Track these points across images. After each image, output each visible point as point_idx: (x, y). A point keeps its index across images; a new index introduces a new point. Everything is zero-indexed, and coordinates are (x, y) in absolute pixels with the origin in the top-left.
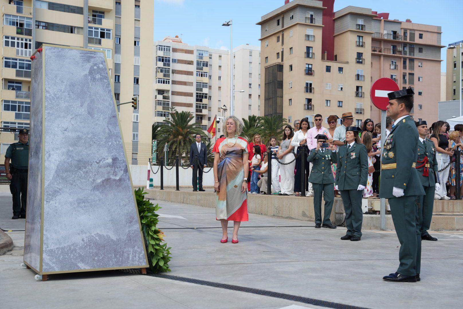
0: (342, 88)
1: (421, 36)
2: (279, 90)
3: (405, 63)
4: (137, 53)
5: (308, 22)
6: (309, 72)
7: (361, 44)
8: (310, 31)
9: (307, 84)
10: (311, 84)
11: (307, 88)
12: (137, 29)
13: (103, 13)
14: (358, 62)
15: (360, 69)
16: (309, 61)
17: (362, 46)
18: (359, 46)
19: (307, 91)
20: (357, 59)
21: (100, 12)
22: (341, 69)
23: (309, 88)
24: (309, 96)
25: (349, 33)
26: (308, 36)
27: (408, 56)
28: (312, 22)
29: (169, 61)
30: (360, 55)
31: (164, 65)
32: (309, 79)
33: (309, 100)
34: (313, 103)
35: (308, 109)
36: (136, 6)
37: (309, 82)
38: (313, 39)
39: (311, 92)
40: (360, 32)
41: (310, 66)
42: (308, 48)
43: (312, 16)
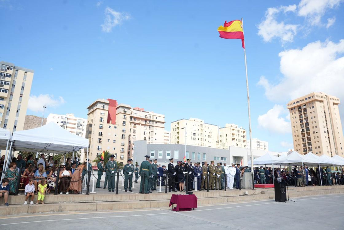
0: (115, 135)
1: (156, 118)
2: (90, 135)
3: (150, 127)
4: (17, 116)
5: (102, 108)
6: (101, 127)
7: (125, 118)
8: (103, 112)
9: (100, 132)
10: (101, 133)
11: (99, 134)
12: (19, 106)
13: (3, 98)
14: (124, 125)
15: (124, 128)
16: (101, 123)
17: (125, 119)
18: (124, 119)
19: (99, 135)
20: (123, 124)
21: (2, 98)
22: (115, 127)
23: (101, 134)
24: (100, 137)
25: (120, 114)
26: (102, 113)
27: (151, 125)
28: (104, 108)
29: (65, 123)
30: (124, 123)
31: (63, 124)
32: (101, 131)
33: (100, 139)
34: (102, 140)
35: (100, 142)
36: (20, 96)
37: (101, 132)
38: (104, 115)
39: (101, 135)
40: (125, 113)
41: (102, 125)
42: (102, 118)
43: (104, 106)
